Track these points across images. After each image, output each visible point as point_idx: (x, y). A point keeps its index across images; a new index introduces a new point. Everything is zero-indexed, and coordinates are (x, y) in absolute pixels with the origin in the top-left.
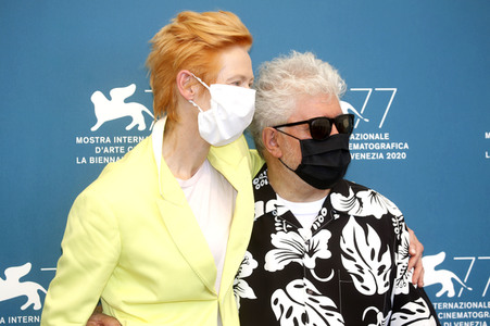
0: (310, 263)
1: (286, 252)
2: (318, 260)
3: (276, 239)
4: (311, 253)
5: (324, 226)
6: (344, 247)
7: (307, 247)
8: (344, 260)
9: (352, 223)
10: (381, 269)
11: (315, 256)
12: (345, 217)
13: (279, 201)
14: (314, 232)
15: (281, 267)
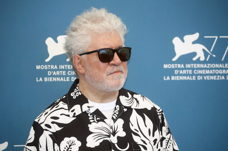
0: (114, 140)
1: (100, 135)
2: (118, 138)
3: (92, 127)
5: (119, 116)
6: (132, 128)
7: (111, 130)
9: (134, 113)
10: (155, 141)
11: (116, 136)
12: (130, 110)
14: (115, 121)
15: (98, 144)
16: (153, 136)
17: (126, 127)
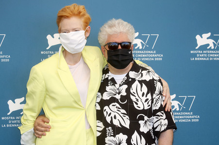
0: (118, 97)
1: (111, 93)
2: (121, 95)
3: (108, 88)
4: (119, 93)
5: (124, 83)
6: (132, 91)
7: (118, 91)
8: (131, 96)
9: (137, 82)
10: (146, 100)
11: (120, 94)
12: (134, 80)
13: (110, 74)
14: (120, 85)
15: (108, 98)
16: (146, 97)
17: (128, 90)
